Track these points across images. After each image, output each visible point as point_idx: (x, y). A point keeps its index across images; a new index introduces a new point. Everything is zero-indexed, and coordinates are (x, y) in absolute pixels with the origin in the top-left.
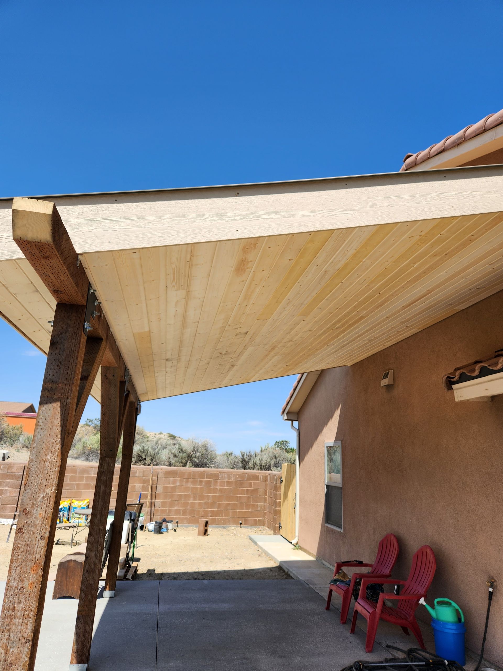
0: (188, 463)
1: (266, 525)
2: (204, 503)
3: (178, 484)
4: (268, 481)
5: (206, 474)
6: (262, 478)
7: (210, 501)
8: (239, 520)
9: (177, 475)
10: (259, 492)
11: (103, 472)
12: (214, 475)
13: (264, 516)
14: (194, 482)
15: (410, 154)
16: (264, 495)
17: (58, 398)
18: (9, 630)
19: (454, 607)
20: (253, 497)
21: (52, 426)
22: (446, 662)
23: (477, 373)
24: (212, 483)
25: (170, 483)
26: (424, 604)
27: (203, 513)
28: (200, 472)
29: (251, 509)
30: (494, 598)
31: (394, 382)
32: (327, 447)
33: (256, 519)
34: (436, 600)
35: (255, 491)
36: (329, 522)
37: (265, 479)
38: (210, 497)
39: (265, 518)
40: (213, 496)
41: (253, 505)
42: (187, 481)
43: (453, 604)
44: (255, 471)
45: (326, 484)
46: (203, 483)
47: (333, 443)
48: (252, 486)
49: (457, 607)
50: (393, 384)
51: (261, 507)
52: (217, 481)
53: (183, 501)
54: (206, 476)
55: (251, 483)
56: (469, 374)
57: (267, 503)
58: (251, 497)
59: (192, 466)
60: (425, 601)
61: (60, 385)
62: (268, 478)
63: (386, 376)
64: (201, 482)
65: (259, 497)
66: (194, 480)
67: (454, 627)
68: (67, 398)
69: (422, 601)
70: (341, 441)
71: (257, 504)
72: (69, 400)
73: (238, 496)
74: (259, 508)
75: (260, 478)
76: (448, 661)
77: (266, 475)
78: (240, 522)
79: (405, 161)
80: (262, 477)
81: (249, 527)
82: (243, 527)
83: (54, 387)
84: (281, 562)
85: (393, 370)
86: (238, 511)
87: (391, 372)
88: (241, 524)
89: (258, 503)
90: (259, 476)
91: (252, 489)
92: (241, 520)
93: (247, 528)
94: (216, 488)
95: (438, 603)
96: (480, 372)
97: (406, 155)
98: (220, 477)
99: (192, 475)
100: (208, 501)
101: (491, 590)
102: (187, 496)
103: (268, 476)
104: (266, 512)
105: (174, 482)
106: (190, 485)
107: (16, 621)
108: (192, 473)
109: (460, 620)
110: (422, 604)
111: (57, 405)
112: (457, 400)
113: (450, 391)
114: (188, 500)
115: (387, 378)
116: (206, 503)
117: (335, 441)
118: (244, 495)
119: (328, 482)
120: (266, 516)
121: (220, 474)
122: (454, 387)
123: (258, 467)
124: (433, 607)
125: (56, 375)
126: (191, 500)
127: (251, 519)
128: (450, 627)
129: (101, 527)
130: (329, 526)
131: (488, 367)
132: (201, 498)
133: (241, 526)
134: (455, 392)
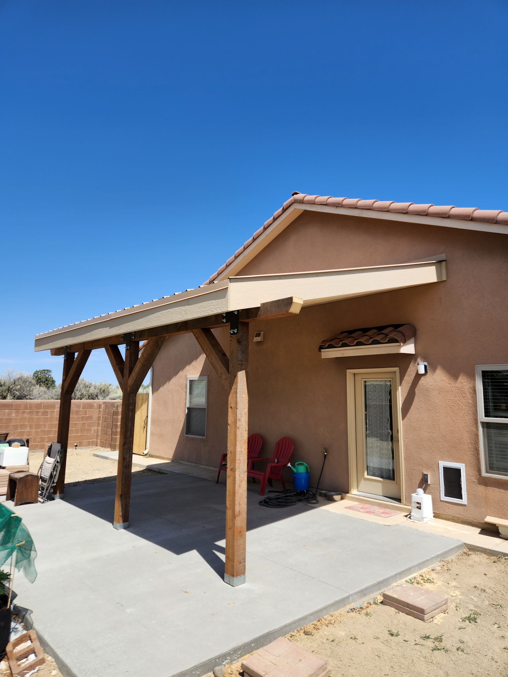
0: (8, 396)
1: (99, 445)
2: (41, 431)
3: (14, 415)
4: (102, 408)
5: (43, 405)
6: (97, 407)
7: (46, 429)
8: (74, 443)
9: (12, 407)
10: (93, 418)
11: (130, 403)
12: (50, 406)
13: (97, 438)
14: (31, 413)
15: (298, 192)
16: (98, 420)
17: (244, 368)
18: (239, 468)
19: (305, 465)
20: (87, 423)
21: (243, 382)
22: (305, 491)
23: (340, 345)
24: (49, 413)
25: (6, 415)
26: (290, 466)
27: (40, 440)
28: (36, 404)
29: (85, 433)
30: (327, 457)
31: (264, 340)
32: (190, 380)
33: (90, 441)
34: (296, 463)
35: (90, 418)
36: (188, 433)
37: (100, 406)
38: (47, 425)
39: (99, 439)
40: (49, 424)
41: (88, 430)
42: (24, 413)
43: (305, 464)
44: (84, 401)
45: (188, 407)
46: (40, 414)
47: (198, 378)
48: (86, 413)
49: (306, 465)
50: (263, 340)
51: (94, 431)
52: (53, 411)
53: (19, 430)
54: (42, 407)
55: (86, 412)
56: (335, 345)
57: (101, 426)
58: (86, 423)
59: (13, 398)
60: (291, 465)
61: (244, 362)
62: (102, 406)
63: (258, 335)
64: (37, 412)
65: (93, 422)
66: (30, 411)
67: (305, 475)
68: (247, 369)
69: (289, 465)
70: (207, 376)
71: (91, 429)
72: (248, 369)
73: (73, 423)
74: (93, 432)
75: (95, 406)
76: (306, 490)
77: (101, 403)
78: (75, 444)
79: (293, 195)
80: (97, 405)
81: (83, 448)
82: (77, 448)
83: (242, 363)
84: (148, 466)
85: (263, 332)
86: (74, 436)
87: (262, 333)
88: (76, 446)
89: (92, 427)
90: (93, 404)
91: (87, 416)
92: (76, 442)
93: (81, 449)
94: (53, 417)
95: (297, 464)
96: (341, 345)
97: (294, 192)
98: (57, 407)
99: (28, 406)
100: (45, 428)
101: (326, 454)
102: (22, 426)
103: (102, 405)
104: (99, 435)
105: (10, 414)
106: (26, 415)
107: (241, 464)
108: (28, 405)
109: (307, 472)
110: (289, 466)
111: (244, 371)
112: (322, 358)
113: (320, 353)
114: (25, 429)
115: (260, 336)
116: (42, 431)
117: (199, 376)
118: (80, 421)
119: (189, 406)
120: (99, 437)
121: (57, 404)
122: (322, 350)
123: (87, 397)
124: (294, 467)
125: (242, 358)
126: (28, 429)
127: (85, 441)
128: (304, 475)
129: (131, 439)
130: (189, 436)
131: (348, 344)
132: (38, 426)
133: (76, 448)
134: (322, 353)
